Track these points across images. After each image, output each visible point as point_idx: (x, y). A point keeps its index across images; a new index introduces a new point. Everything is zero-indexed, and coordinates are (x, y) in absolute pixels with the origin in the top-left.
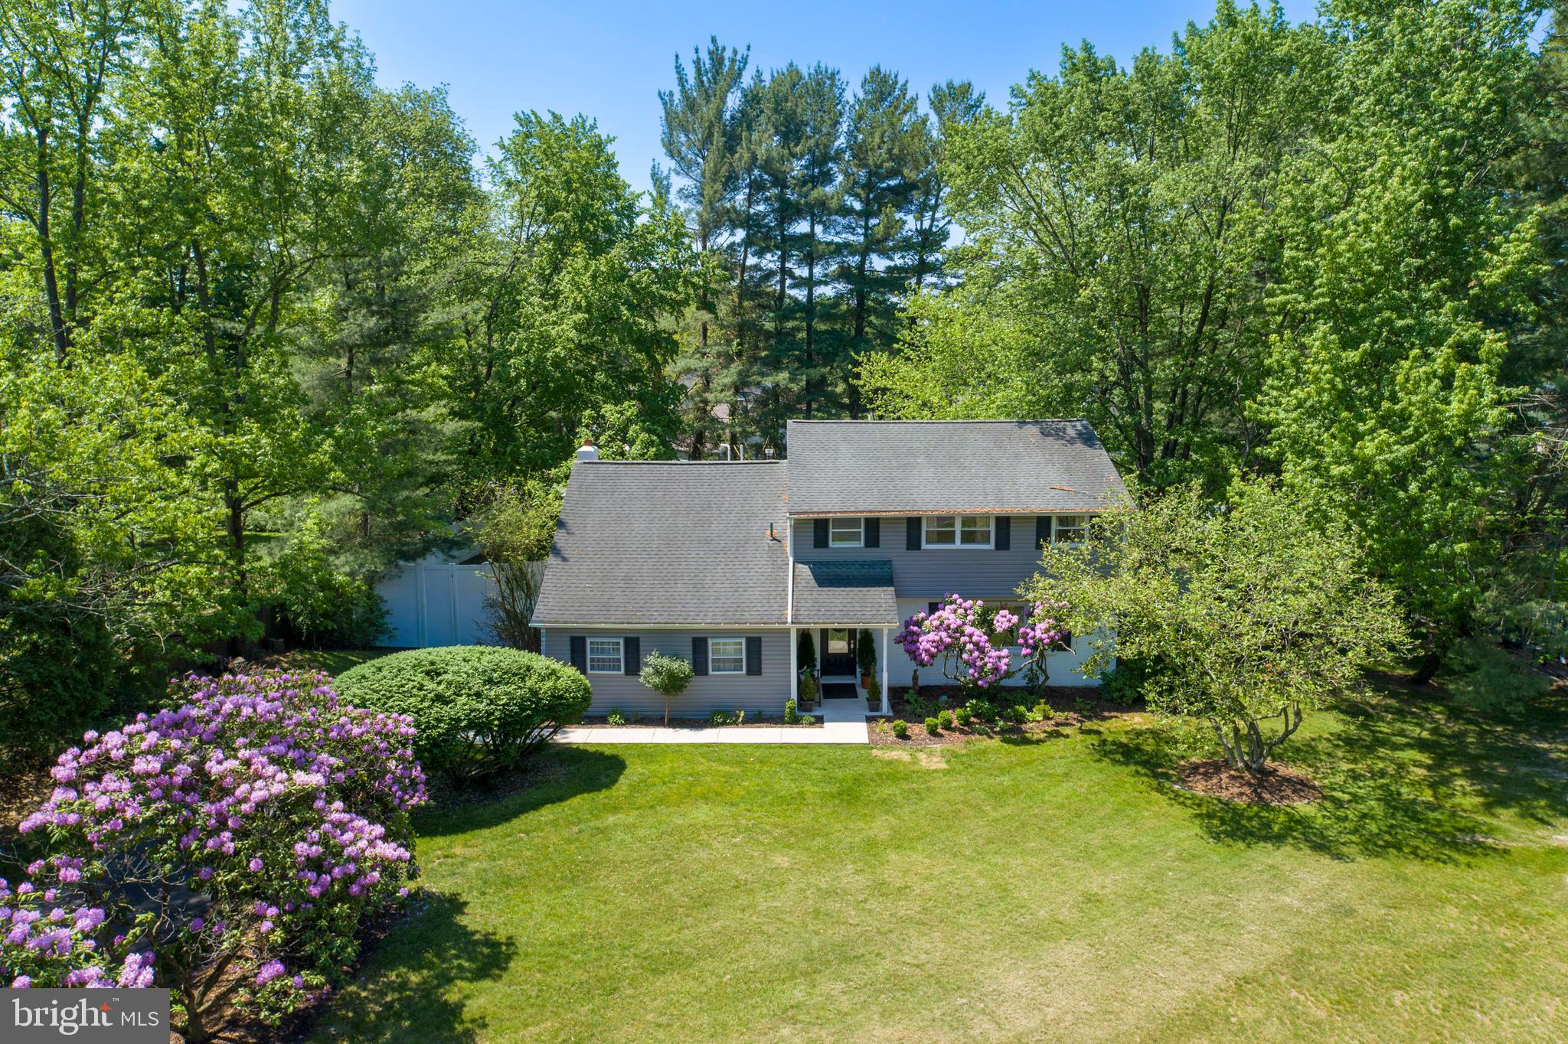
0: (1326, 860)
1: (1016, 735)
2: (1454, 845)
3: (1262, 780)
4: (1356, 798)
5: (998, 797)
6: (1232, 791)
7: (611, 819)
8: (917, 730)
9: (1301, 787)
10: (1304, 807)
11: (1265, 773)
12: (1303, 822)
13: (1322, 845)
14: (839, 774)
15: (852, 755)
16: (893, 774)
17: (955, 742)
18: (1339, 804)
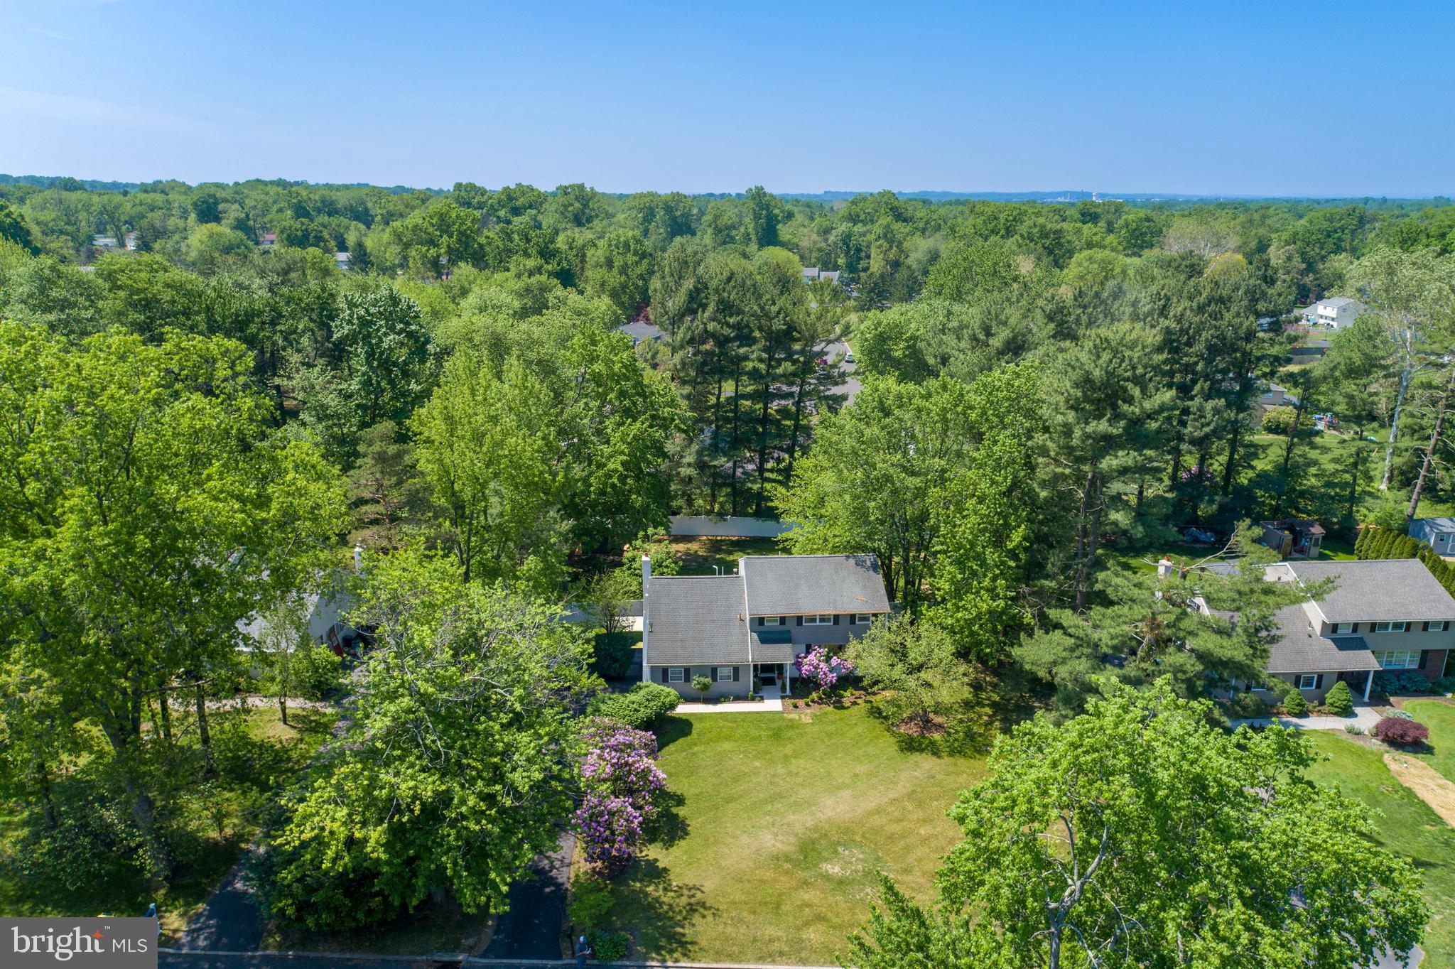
0: (935, 759)
1: (840, 706)
2: (979, 752)
3: (927, 724)
4: (957, 732)
5: (830, 735)
6: (913, 730)
7: (696, 749)
8: (801, 703)
9: (939, 727)
10: (937, 736)
11: (928, 721)
12: (933, 743)
13: (936, 753)
14: (773, 726)
15: (777, 716)
16: (793, 725)
17: (815, 709)
18: (949, 734)
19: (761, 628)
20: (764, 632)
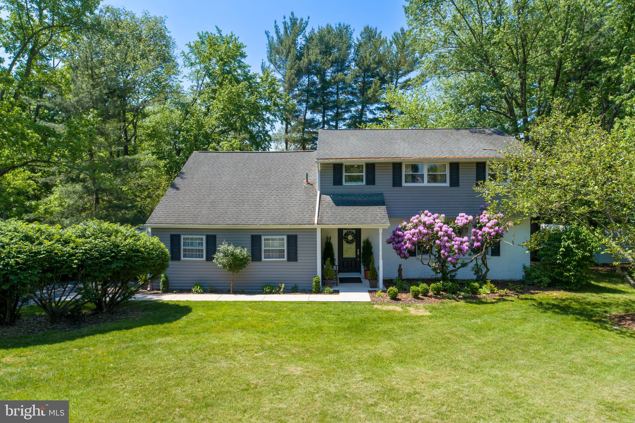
5: (477, 331)
7: (159, 340)
8: (404, 296)
17: (433, 303)
19: (338, 189)
20: (342, 195)
